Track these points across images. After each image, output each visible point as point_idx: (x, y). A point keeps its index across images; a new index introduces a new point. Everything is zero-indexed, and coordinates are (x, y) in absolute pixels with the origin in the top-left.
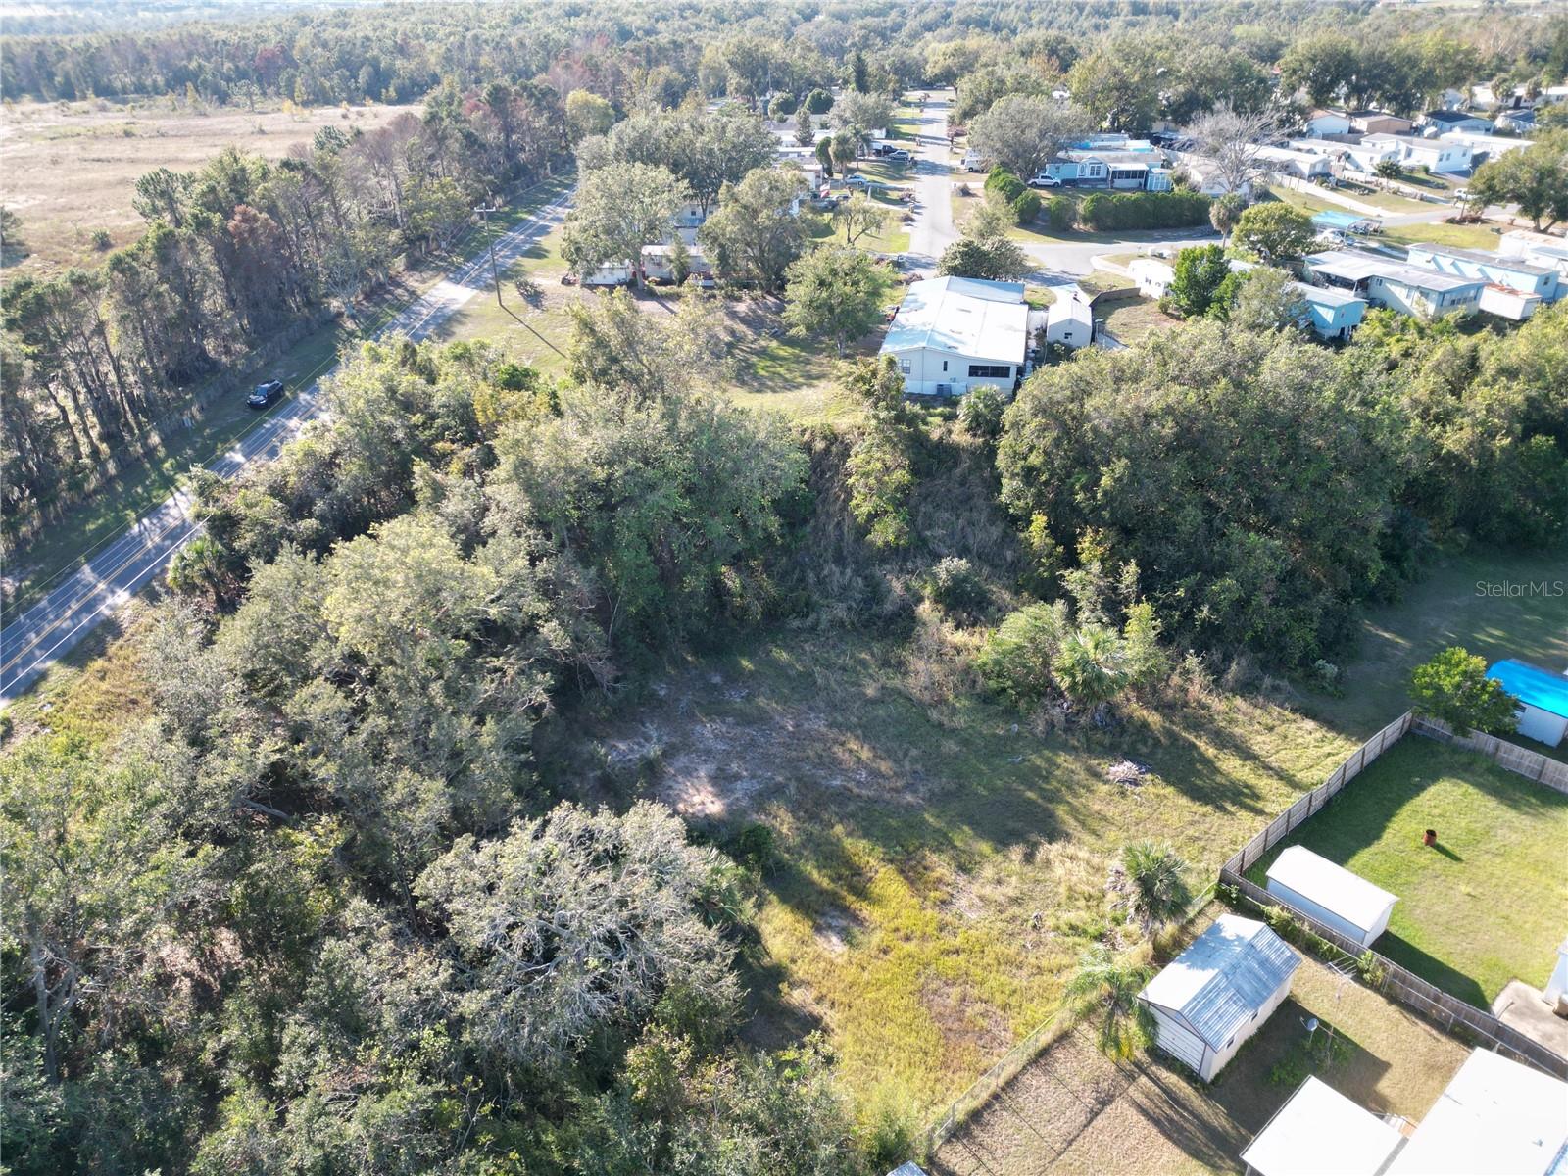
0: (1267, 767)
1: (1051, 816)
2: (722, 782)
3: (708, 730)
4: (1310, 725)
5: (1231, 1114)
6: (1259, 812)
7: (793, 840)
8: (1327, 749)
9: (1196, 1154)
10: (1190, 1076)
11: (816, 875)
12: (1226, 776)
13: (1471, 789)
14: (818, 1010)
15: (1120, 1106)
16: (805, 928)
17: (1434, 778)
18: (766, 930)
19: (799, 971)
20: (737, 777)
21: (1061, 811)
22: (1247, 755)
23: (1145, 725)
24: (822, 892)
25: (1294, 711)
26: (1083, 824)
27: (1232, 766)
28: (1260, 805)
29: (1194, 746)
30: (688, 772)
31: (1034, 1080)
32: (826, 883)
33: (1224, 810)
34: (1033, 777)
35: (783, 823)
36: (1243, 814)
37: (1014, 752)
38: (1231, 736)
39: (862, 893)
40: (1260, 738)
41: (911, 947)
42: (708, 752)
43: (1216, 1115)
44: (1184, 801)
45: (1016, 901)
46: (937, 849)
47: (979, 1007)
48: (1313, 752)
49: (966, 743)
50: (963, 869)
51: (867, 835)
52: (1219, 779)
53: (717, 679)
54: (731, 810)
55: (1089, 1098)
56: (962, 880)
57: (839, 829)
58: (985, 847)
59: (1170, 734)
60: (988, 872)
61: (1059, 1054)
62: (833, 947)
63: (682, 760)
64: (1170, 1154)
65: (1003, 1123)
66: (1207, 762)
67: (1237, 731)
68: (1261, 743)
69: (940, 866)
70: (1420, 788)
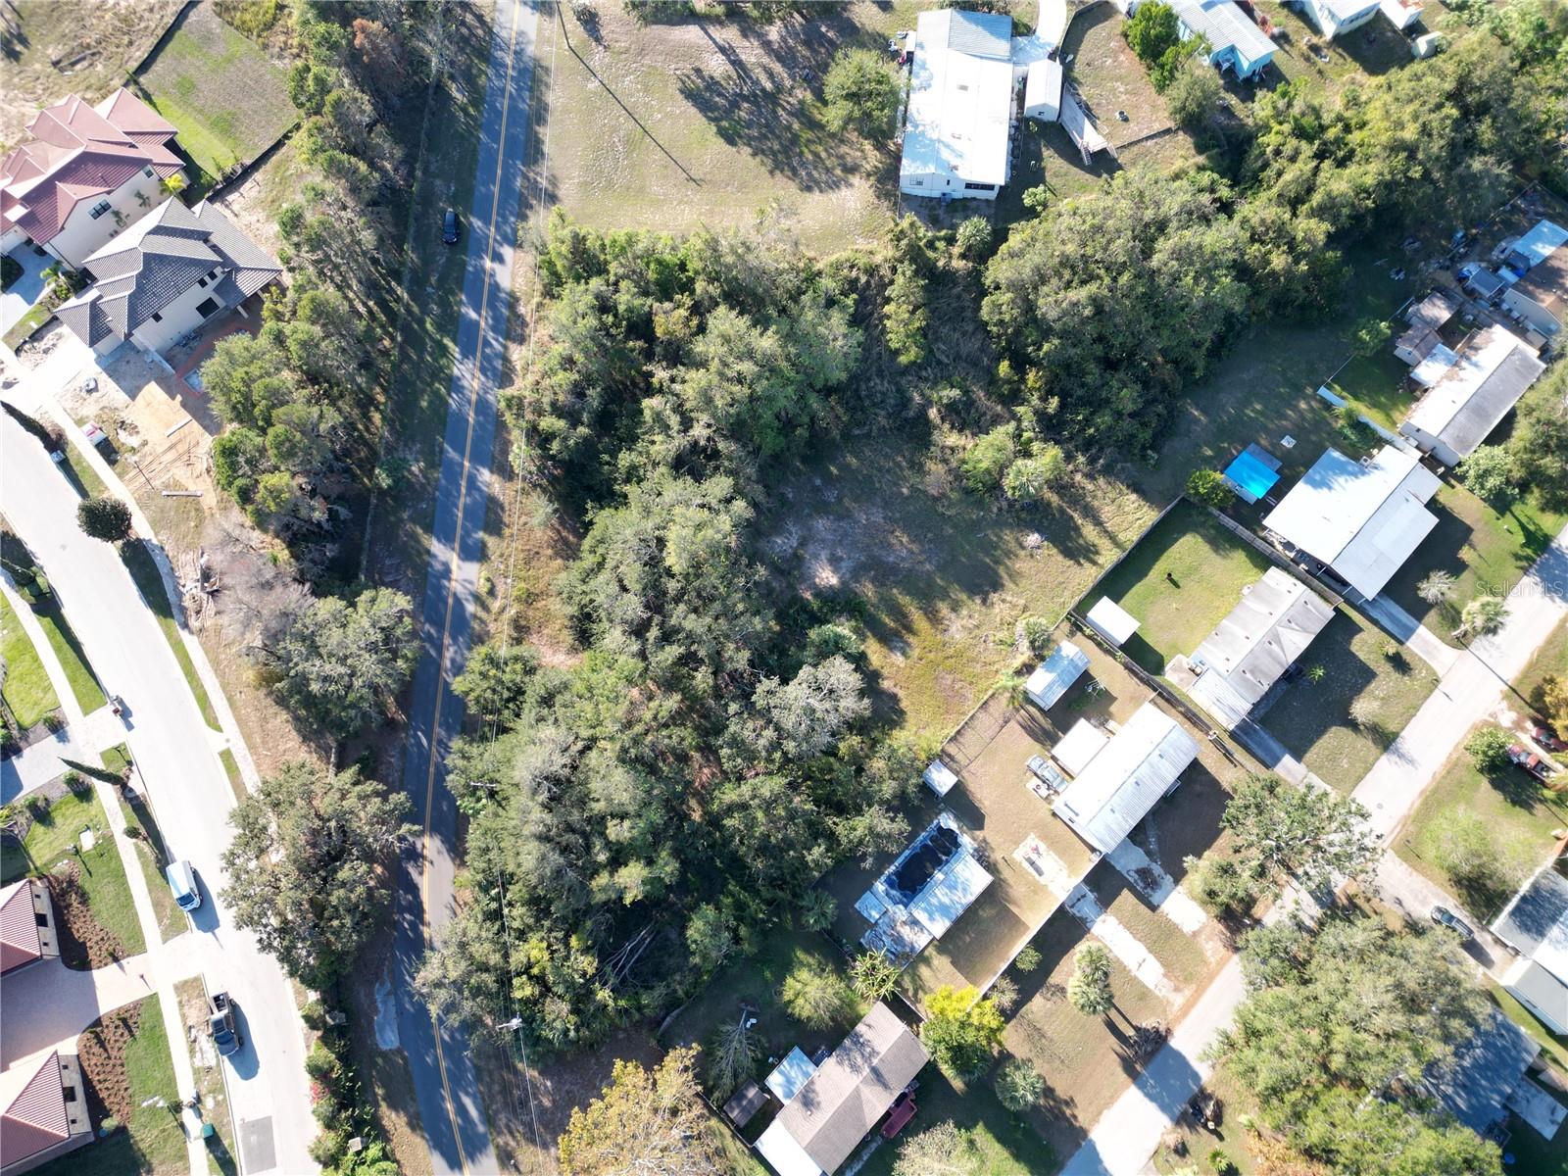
0: (1106, 532)
1: (996, 573)
2: (835, 562)
3: (821, 524)
4: (1134, 497)
5: (1054, 724)
6: (1094, 563)
7: (874, 600)
8: (1138, 515)
9: (1037, 740)
10: (1041, 709)
11: (887, 621)
12: (1084, 539)
13: (1200, 539)
14: (896, 690)
15: (1013, 724)
16: (885, 650)
17: (1184, 534)
18: (869, 652)
19: (885, 672)
20: (841, 559)
21: (1001, 571)
22: (1098, 523)
23: (1049, 504)
24: (891, 629)
25: (1128, 487)
26: (1010, 576)
27: (1090, 532)
28: (1096, 558)
29: (1072, 517)
30: (816, 557)
31: (981, 715)
32: (892, 624)
33: (1080, 564)
34: (989, 547)
35: (868, 591)
36: (1087, 565)
37: (980, 531)
38: (1092, 508)
39: (910, 630)
40: (1107, 509)
41: (932, 656)
42: (823, 541)
43: (1046, 723)
44: (1060, 558)
45: (977, 627)
46: (943, 600)
47: (960, 684)
48: (1131, 518)
49: (954, 526)
50: (954, 610)
51: (909, 593)
52: (1081, 541)
53: (818, 482)
54: (843, 583)
55: (1001, 722)
56: (953, 616)
57: (895, 591)
58: (964, 597)
59: (1062, 511)
60: (965, 612)
61: (991, 703)
62: (898, 659)
63: (811, 548)
64: (1028, 740)
65: (969, 734)
66: (1077, 529)
67: (1096, 503)
68: (1107, 512)
69: (944, 609)
70: (1176, 540)
